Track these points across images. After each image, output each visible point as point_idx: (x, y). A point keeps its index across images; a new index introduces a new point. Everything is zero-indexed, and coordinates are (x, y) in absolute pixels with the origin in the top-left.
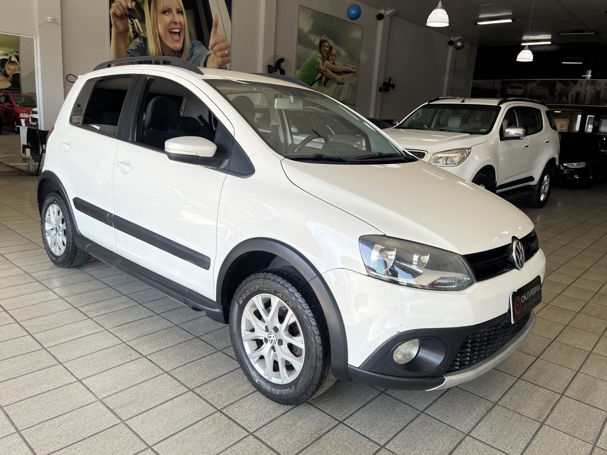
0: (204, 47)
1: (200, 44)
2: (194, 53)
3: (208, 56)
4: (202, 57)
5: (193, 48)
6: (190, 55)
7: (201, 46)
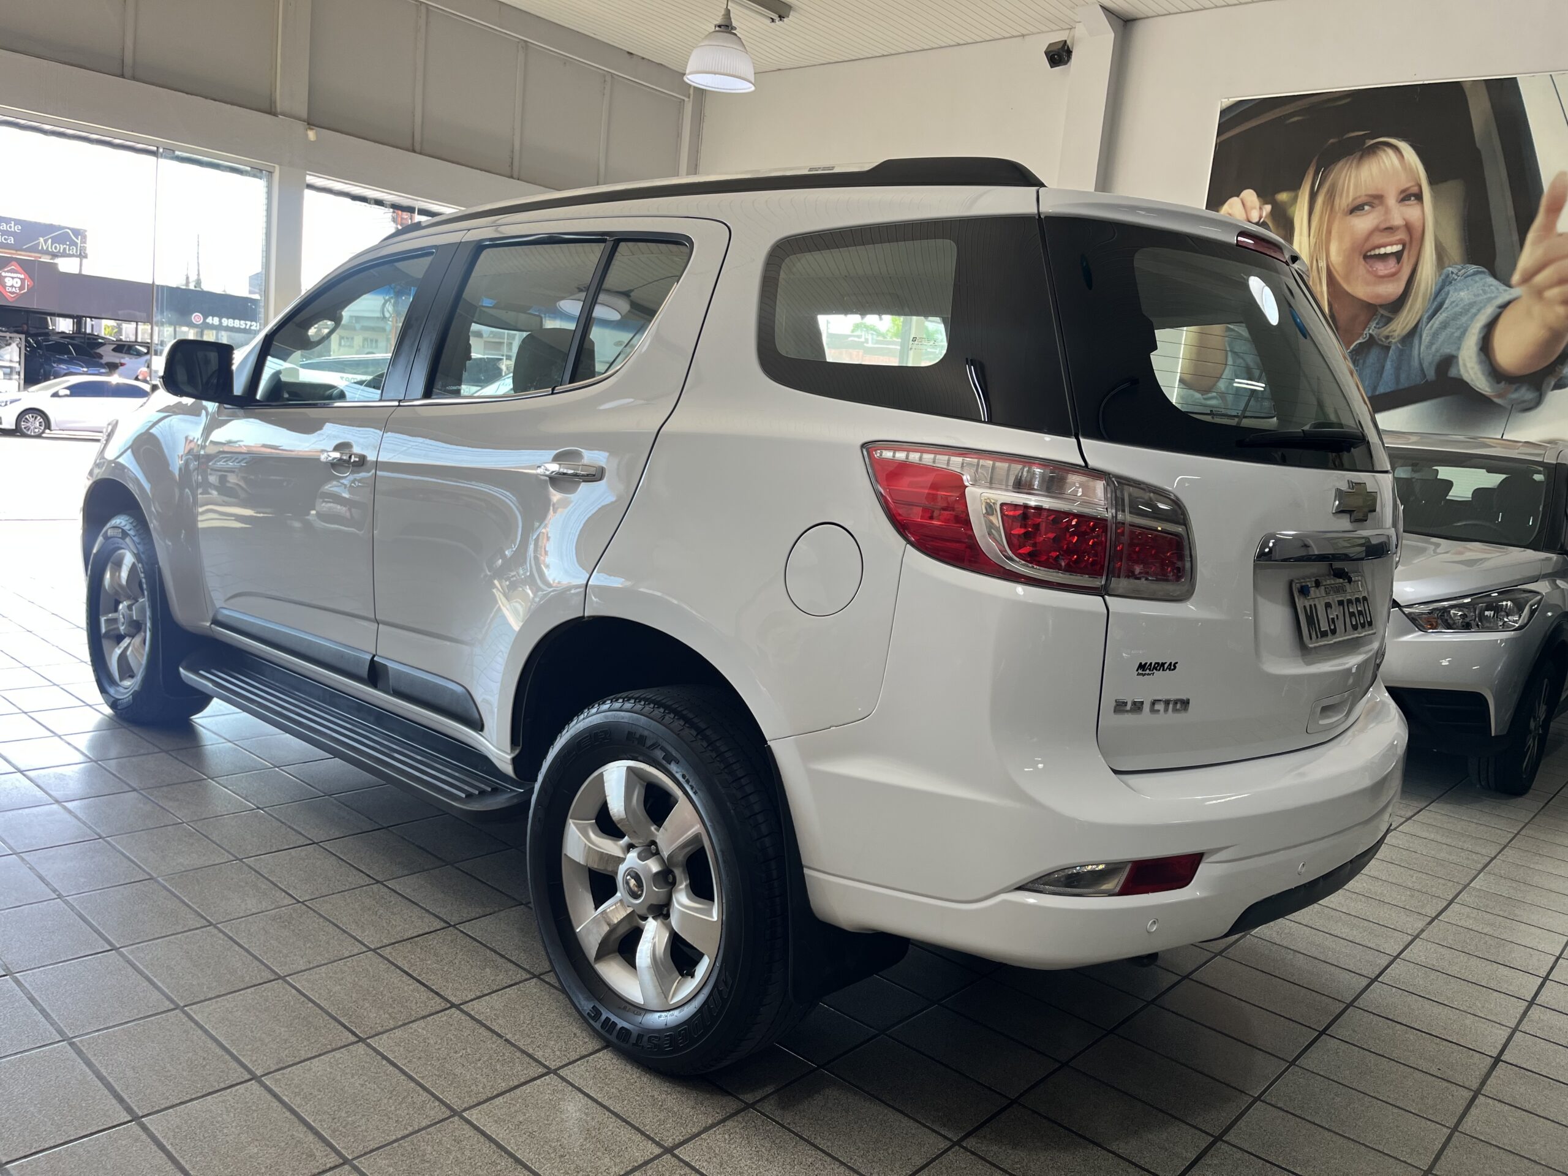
0: (1491, 280)
1: (1475, 273)
2: (1447, 302)
3: (1504, 306)
4: (1479, 310)
5: (1446, 289)
6: (1430, 312)
7: (1477, 278)
